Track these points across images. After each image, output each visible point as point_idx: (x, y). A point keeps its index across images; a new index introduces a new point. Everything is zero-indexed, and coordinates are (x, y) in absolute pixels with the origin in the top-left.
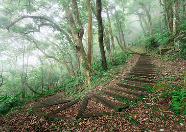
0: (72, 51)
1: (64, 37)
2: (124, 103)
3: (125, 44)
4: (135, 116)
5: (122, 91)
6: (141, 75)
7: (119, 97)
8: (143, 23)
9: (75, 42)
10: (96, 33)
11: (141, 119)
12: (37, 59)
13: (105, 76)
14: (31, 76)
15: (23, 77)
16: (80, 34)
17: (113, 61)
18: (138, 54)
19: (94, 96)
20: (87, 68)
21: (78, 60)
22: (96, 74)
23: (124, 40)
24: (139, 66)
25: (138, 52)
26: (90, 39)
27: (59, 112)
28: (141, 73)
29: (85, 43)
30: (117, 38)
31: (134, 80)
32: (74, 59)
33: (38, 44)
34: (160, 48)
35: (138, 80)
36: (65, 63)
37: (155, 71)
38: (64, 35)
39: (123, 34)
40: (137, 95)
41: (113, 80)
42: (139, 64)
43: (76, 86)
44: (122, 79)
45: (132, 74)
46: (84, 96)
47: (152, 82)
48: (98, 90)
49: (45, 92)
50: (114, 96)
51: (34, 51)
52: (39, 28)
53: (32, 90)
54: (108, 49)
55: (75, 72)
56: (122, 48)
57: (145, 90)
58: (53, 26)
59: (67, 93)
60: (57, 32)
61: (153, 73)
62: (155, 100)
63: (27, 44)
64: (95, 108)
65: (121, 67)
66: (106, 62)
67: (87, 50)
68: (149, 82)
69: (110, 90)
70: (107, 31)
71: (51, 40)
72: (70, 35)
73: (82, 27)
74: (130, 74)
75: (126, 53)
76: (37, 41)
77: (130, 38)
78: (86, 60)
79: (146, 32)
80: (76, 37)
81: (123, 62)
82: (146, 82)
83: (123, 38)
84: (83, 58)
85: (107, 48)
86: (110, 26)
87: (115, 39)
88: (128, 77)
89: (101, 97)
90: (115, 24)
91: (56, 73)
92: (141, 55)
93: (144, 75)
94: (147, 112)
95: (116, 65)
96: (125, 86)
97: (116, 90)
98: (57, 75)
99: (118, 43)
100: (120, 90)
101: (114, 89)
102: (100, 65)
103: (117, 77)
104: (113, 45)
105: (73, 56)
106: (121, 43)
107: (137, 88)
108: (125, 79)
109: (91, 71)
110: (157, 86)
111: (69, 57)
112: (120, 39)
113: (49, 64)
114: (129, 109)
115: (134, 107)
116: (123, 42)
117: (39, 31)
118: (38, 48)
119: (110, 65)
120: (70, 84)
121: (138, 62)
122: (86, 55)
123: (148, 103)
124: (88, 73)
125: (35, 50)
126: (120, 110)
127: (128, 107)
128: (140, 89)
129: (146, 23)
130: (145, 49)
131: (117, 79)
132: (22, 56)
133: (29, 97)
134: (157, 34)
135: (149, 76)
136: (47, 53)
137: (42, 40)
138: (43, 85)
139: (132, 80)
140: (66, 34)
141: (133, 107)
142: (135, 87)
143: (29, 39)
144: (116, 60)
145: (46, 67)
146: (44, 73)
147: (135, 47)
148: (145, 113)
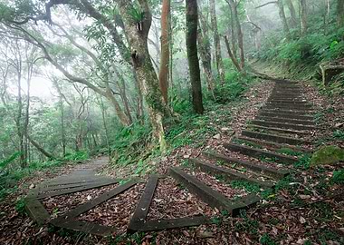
0: (124, 68)
1: (103, 32)
2: (243, 192)
3: (242, 55)
4: (275, 231)
5: (238, 164)
6: (279, 126)
7: (230, 178)
8: (286, 9)
9: (130, 45)
11: (290, 238)
12: (50, 84)
13: (199, 127)
14: (37, 120)
15: (21, 122)
16: (143, 24)
17: (216, 94)
18: (270, 78)
19: (173, 173)
20: (157, 107)
21: (138, 88)
22: (177, 122)
23: (241, 46)
24: (274, 106)
25: (270, 75)
26: (166, 39)
27: (86, 212)
28: (281, 120)
29: (154, 52)
30: (226, 41)
31: (265, 137)
32: (132, 87)
33: (49, 50)
34: (323, 66)
35: (274, 139)
36: (110, 94)
37: (312, 118)
38: (105, 29)
39: (240, 33)
40: (274, 174)
41: (217, 136)
42: (274, 101)
43: (134, 145)
44: (236, 135)
45: (260, 123)
46: (149, 169)
47: (307, 143)
48: (182, 157)
49: (68, 154)
50: (220, 174)
51: (42, 67)
52: (48, 10)
54: (207, 64)
55: (133, 114)
56: (237, 66)
57: (291, 161)
58: (79, 5)
60: (90, 21)
61: (307, 123)
62: (318, 189)
63: (25, 50)
65: (234, 108)
66: (200, 95)
67: (159, 66)
68: (300, 143)
69: (210, 159)
70: (205, 23)
71: (81, 41)
72: (119, 29)
73: (146, 6)
74: (254, 122)
75: (244, 75)
76: (48, 44)
77: (254, 43)
78: (155, 88)
79: (291, 30)
80: (133, 31)
81: (238, 95)
82: (292, 142)
83: (241, 42)
84: (149, 83)
85: (204, 63)
86: (213, 11)
87: (222, 43)
88: (250, 130)
89: (189, 177)
90: (222, 9)
91: (93, 116)
92: (278, 81)
93: (287, 127)
94: (302, 220)
95: (223, 101)
96: (244, 152)
97: (223, 159)
98: (94, 121)
99: (229, 52)
100: (232, 162)
101: (218, 158)
102: (186, 102)
103: (224, 129)
104: (218, 57)
105: (128, 79)
106: (235, 52)
107: (272, 156)
108: (244, 133)
109: (166, 115)
110: (321, 154)
111: (120, 82)
112: (233, 43)
113: (77, 95)
114: (258, 211)
115: (268, 206)
116: (239, 52)
118: (49, 59)
119: (210, 102)
120: (121, 140)
121: (271, 97)
122: (155, 77)
123: (302, 196)
124: (159, 119)
125: (44, 63)
126: (236, 213)
127: (254, 205)
128: (281, 160)
129: (292, 9)
130: (285, 69)
131: (226, 133)
132: (17, 78)
133: (34, 165)
134: (316, 35)
135: (299, 128)
136: (71, 72)
137: (58, 41)
138: (64, 141)
139: (260, 137)
140: (109, 26)
141: (265, 206)
142: (268, 155)
143: (29, 37)
144: (223, 90)
145: (71, 102)
146: (66, 115)
147: (263, 64)
148: (298, 223)
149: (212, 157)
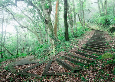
0: (42, 23)
1: (35, 11)
2: (79, 66)
3: (84, 21)
4: (86, 77)
5: (79, 58)
6: (94, 46)
7: (75, 62)
8: (100, 5)
9: (44, 16)
10: (62, 10)
11: (91, 79)
12: (14, 28)
13: (67, 45)
14: (8, 41)
15: (2, 41)
16: (49, 10)
17: (74, 34)
18: (94, 29)
19: (57, 60)
20: (53, 38)
21: (46, 31)
22: (59, 43)
23: (84, 18)
24: (93, 39)
25: (94, 28)
26: (57, 15)
27: (29, 70)
28: (95, 44)
29: (52, 18)
30: (79, 16)
31: (89, 50)
32: (44, 30)
33: (14, 15)
34: (111, 26)
35: (92, 50)
36: (36, 32)
37: (105, 44)
38: (36, 10)
39: (83, 13)
40: (89, 61)
41: (73, 49)
42: (94, 37)
43: (44, 51)
44: (79, 49)
45: (88, 45)
46: (49, 59)
47: (102, 52)
48: (60, 55)
49: (19, 54)
50: (72, 61)
51: (11, 22)
52: (16, 2)
53: (9, 52)
54: (71, 24)
55: (44, 40)
56: (82, 24)
57: (95, 57)
58: (27, 2)
59: (36, 56)
60: (31, 7)
61: (103, 46)
62: (102, 66)
63: (6, 15)
64: (57, 69)
65: (79, 39)
66: (68, 34)
67: (54, 23)
68: (100, 52)
69: (70, 56)
70: (71, 9)
71: (26, 13)
72: (41, 10)
73: (51, 4)
74: (86, 45)
75: (84, 28)
76: (14, 13)
77: (89, 16)
78: (52, 31)
79: (102, 13)
80: (46, 12)
81: (81, 35)
82: (97, 52)
83: (84, 16)
84: (51, 29)
85: (70, 23)
86: (74, 5)
87: (77, 16)
88: (84, 47)
89: (62, 61)
90: (78, 4)
91: (29, 40)
92: (97, 31)
93: (97, 47)
94: (95, 74)
95: (76, 37)
96: (81, 54)
97: (74, 56)
98: (29, 42)
99: (79, 19)
100: (77, 57)
101: (72, 56)
102: (63, 37)
103: (76, 46)
104: (75, 21)
105: (42, 27)
106: (82, 20)
107: (90, 56)
108: (82, 48)
109: (56, 41)
110: (105, 55)
111: (40, 28)
112: (81, 16)
113: (23, 32)
114: (83, 71)
115: (86, 70)
116: (83, 19)
117: (16, 5)
118: (14, 19)
119: (71, 37)
120: (39, 49)
121: (93, 36)
123: (97, 68)
124: (53, 42)
125: (12, 20)
126: (75, 71)
127: (81, 70)
128: (92, 57)
129: (102, 5)
131: (76, 48)
132: (2, 25)
133: (6, 57)
134: (110, 15)
135: (100, 47)
136: (22, 24)
137: (18, 12)
138: (17, 49)
139: (87, 49)
140: (38, 9)
141: (85, 70)
142: (88, 55)
143: (7, 11)
144: (76, 33)
145: (21, 35)
146: (18, 39)
147: (92, 24)
148: (94, 75)
149: (70, 55)
